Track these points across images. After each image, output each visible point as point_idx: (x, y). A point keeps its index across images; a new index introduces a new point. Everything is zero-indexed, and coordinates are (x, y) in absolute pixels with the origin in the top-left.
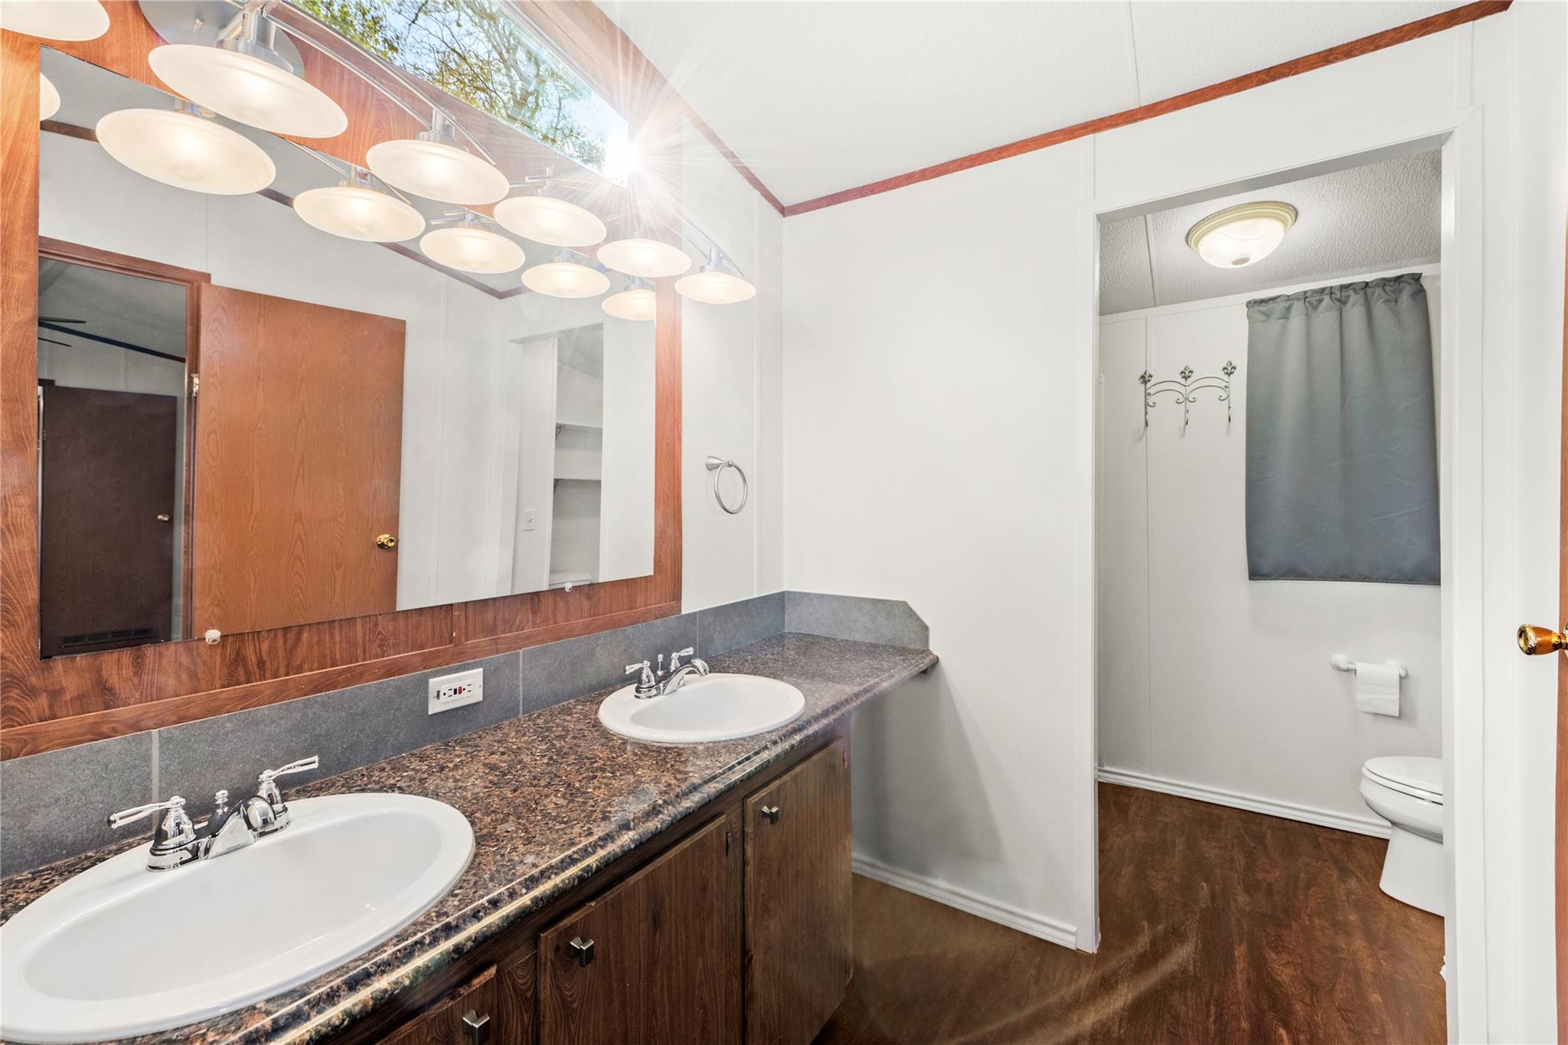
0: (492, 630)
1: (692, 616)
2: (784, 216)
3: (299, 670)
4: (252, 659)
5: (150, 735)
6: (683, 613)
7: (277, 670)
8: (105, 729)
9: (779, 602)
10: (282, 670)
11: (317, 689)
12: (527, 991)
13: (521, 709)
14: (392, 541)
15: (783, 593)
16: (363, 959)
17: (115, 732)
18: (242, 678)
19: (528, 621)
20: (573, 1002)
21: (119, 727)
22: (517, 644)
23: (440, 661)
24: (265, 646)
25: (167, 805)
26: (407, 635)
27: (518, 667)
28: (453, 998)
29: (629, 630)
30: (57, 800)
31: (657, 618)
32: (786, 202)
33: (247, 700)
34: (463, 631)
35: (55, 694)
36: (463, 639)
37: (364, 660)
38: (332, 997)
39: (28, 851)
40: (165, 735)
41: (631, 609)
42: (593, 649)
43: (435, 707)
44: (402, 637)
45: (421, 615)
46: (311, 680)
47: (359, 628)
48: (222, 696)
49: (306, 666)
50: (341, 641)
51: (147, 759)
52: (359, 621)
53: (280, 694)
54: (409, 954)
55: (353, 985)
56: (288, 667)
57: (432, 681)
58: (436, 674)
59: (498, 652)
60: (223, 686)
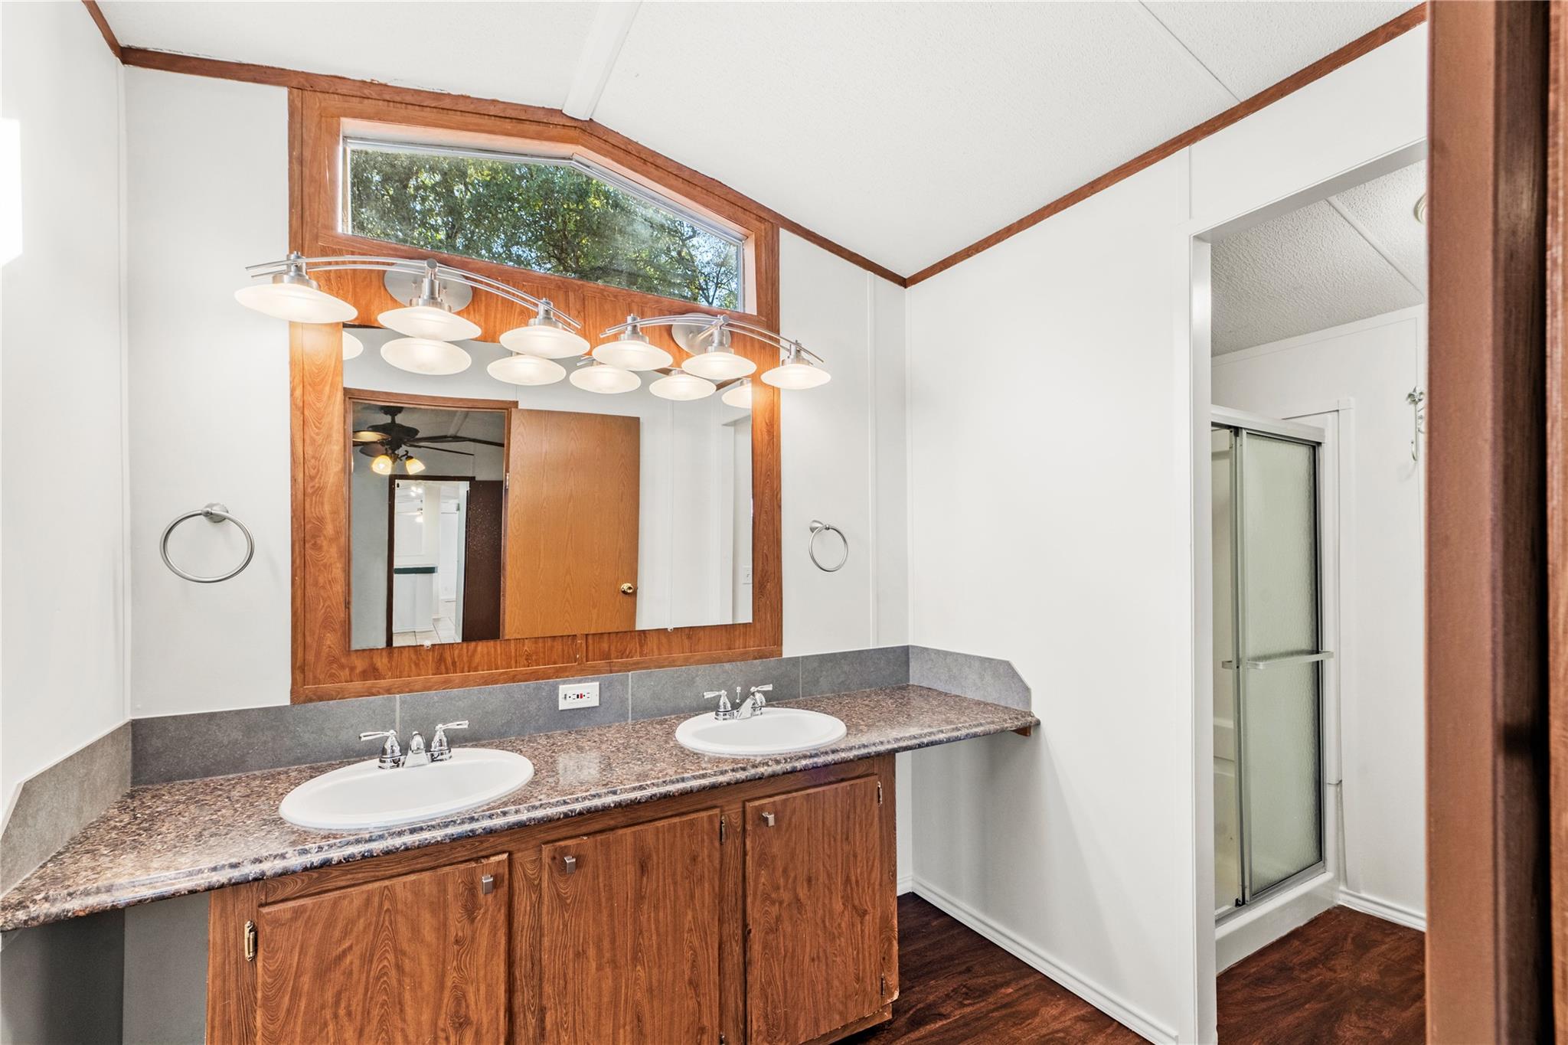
0: (606, 656)
1: (795, 661)
2: (906, 287)
3: (476, 670)
4: (449, 660)
5: (395, 698)
6: (784, 656)
7: (463, 668)
8: (374, 690)
9: (903, 654)
10: (466, 669)
11: (486, 683)
12: (534, 879)
13: (630, 715)
14: (630, 588)
15: (908, 646)
16: (423, 822)
17: (379, 693)
18: (444, 671)
19: (636, 651)
20: (567, 898)
21: (381, 690)
22: (627, 668)
23: (567, 674)
24: (456, 652)
25: (386, 734)
26: (544, 653)
27: (628, 685)
28: (477, 863)
29: (727, 666)
30: (352, 726)
31: (756, 659)
32: (906, 274)
33: (447, 684)
34: (584, 654)
35: (352, 669)
36: (584, 659)
37: (516, 667)
38: (400, 834)
39: (339, 750)
40: (403, 699)
41: (730, 649)
42: (693, 678)
43: (563, 705)
44: (542, 655)
45: (554, 641)
46: (483, 677)
47: (513, 645)
48: (432, 680)
49: (480, 668)
50: (501, 654)
51: (394, 711)
52: (512, 642)
53: (463, 684)
54: (446, 825)
55: (412, 831)
56: (469, 667)
57: (561, 687)
58: (564, 683)
59: (611, 672)
60: (433, 674)
